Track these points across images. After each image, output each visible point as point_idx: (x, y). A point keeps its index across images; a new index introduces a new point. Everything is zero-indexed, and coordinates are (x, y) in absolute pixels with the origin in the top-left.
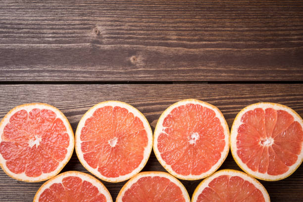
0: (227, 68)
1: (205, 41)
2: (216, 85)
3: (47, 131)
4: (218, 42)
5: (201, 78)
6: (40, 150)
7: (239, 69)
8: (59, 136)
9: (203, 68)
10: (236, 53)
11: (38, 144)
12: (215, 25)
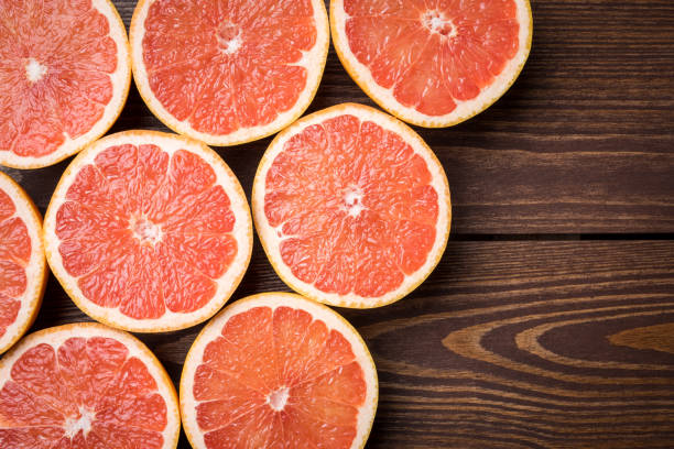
0: (632, 201)
1: (578, 132)
2: (605, 243)
3: (108, 394)
4: (609, 136)
5: (569, 225)
6: (95, 442)
7: (661, 203)
8: (139, 403)
9: (572, 201)
10: (655, 163)
11: (87, 429)
12: (603, 94)
